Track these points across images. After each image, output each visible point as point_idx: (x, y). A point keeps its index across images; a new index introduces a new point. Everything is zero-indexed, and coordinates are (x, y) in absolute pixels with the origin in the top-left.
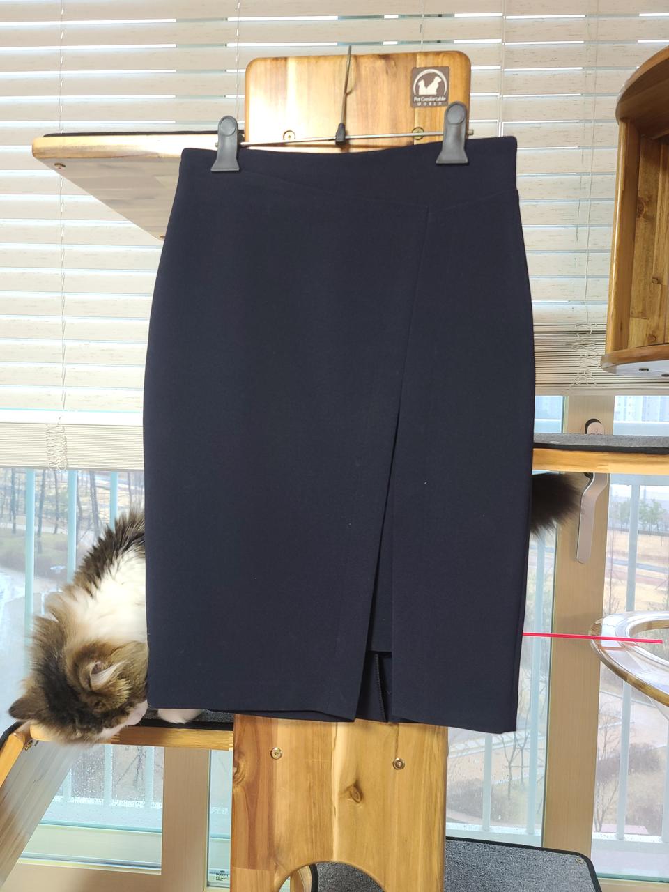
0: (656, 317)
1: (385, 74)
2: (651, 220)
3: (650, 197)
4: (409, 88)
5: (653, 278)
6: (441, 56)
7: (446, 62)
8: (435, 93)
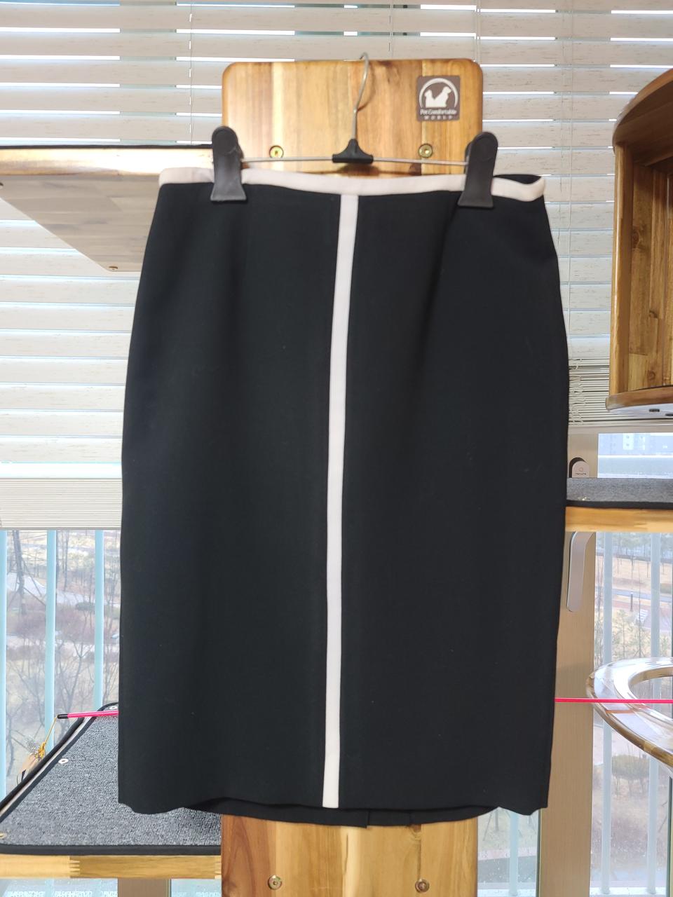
0: (654, 353)
1: (386, 83)
2: (646, 250)
3: (645, 227)
4: (414, 99)
5: (650, 311)
6: (450, 64)
7: (455, 71)
8: (443, 105)
